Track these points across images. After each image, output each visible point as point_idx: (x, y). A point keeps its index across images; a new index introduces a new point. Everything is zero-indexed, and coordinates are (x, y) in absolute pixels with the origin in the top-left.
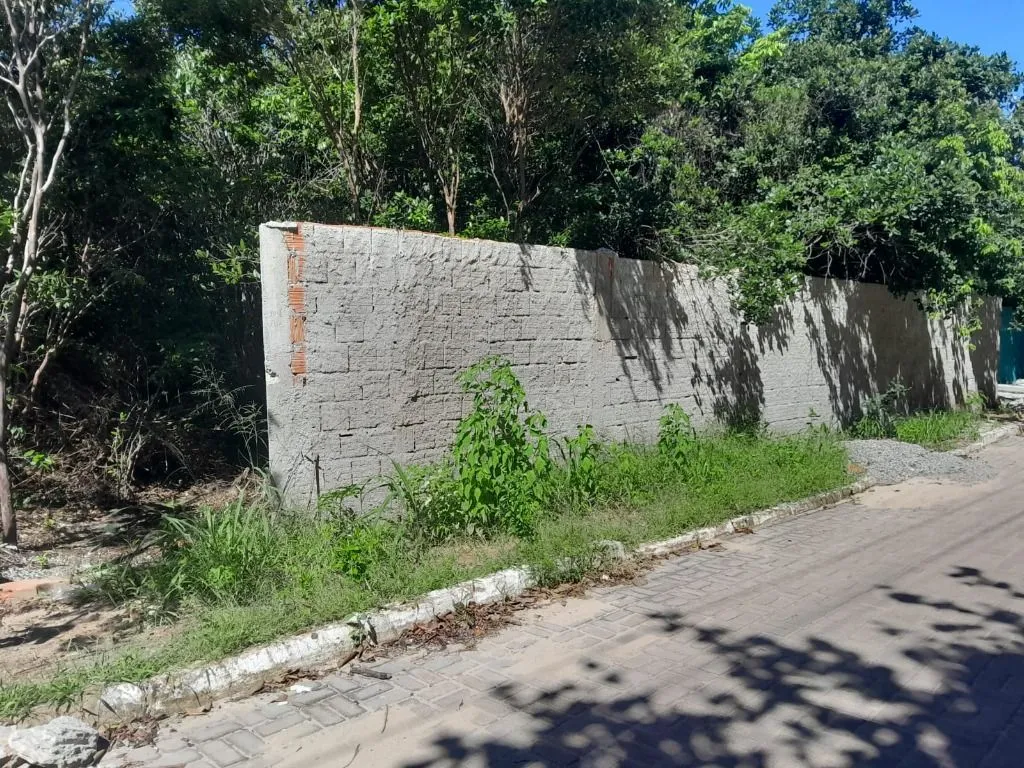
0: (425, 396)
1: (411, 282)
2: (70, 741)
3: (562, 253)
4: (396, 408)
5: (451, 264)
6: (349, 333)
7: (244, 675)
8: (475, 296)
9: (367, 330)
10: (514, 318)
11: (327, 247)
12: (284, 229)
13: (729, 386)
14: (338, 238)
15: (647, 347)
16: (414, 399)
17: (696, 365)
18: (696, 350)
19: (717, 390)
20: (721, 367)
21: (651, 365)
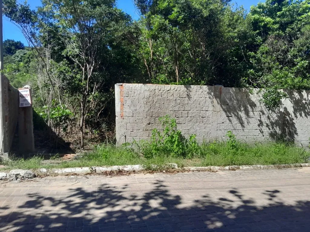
0: (152, 124)
1: (148, 96)
2: (27, 174)
3: (200, 87)
4: (144, 126)
5: (161, 91)
6: (133, 108)
7: (65, 172)
8: (169, 99)
9: (137, 107)
10: (182, 105)
11: (128, 89)
12: (119, 85)
13: (278, 127)
14: (131, 86)
15: (238, 113)
16: (149, 124)
17: (261, 120)
18: (260, 115)
19: (271, 128)
20: (273, 121)
21: (240, 119)
